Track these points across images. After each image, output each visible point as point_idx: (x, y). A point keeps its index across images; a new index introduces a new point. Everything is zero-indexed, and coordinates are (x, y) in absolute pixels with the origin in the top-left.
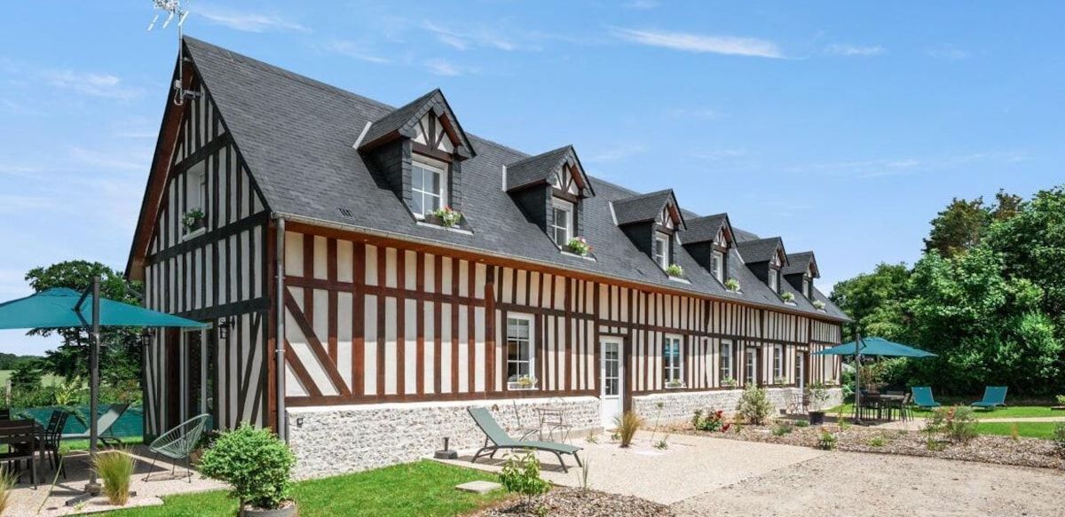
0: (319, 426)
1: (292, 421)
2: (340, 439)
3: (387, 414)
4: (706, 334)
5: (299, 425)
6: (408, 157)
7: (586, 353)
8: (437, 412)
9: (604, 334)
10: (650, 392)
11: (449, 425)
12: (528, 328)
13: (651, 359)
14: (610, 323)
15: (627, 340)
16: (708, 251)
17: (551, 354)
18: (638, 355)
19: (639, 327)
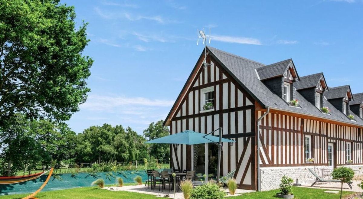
0: (267, 174)
1: (262, 172)
2: (271, 178)
3: (281, 170)
4: (358, 142)
5: (263, 173)
6: (283, 83)
7: (324, 150)
8: (291, 170)
9: (329, 142)
10: (342, 165)
11: (294, 175)
12: (309, 141)
13: (342, 152)
14: (331, 138)
15: (335, 144)
16: (359, 108)
17: (316, 150)
18: (338, 150)
19: (339, 139)
